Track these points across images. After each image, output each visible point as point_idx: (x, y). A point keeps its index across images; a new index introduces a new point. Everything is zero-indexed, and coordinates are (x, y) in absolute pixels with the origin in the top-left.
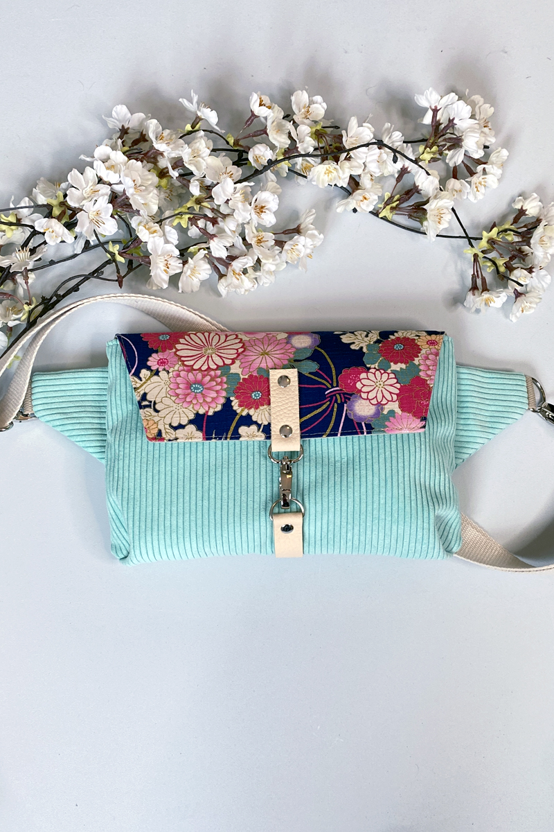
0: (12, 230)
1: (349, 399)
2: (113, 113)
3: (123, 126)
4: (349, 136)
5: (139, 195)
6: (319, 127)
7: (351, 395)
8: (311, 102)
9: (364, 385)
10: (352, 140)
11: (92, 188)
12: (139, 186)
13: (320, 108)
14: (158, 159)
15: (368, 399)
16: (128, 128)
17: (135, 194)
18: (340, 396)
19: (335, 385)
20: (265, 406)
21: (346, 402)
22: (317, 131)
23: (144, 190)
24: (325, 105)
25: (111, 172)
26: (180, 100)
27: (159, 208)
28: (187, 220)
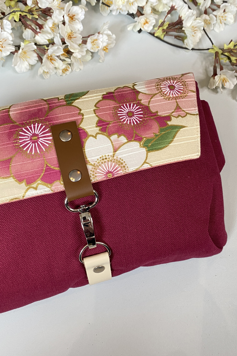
28: (19, 16)
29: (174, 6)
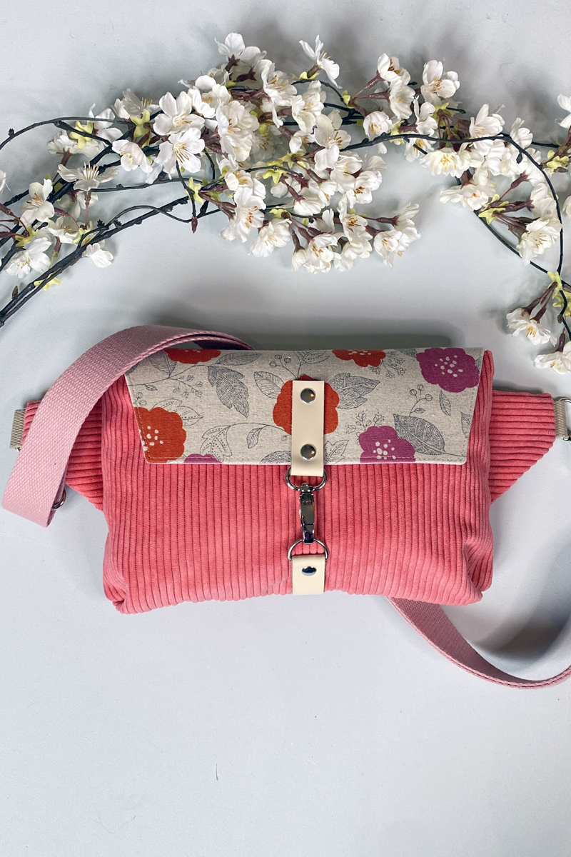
0: (86, 141)
2: (227, 39)
3: (233, 56)
4: (476, 124)
5: (233, 137)
6: (443, 108)
8: (445, 77)
10: (479, 129)
11: (183, 117)
12: (236, 127)
13: (451, 87)
14: (263, 101)
16: (238, 60)
17: (227, 135)
22: (440, 111)
23: (238, 132)
24: (458, 84)
25: (207, 105)
26: (301, 42)
27: (251, 155)
28: (280, 175)
29: (527, 176)
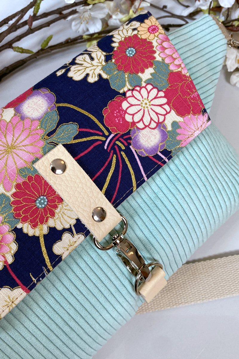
1: (130, 138)
7: (129, 133)
9: (133, 115)
15: (146, 126)
18: (120, 141)
19: (107, 133)
20: (60, 206)
21: (130, 144)
